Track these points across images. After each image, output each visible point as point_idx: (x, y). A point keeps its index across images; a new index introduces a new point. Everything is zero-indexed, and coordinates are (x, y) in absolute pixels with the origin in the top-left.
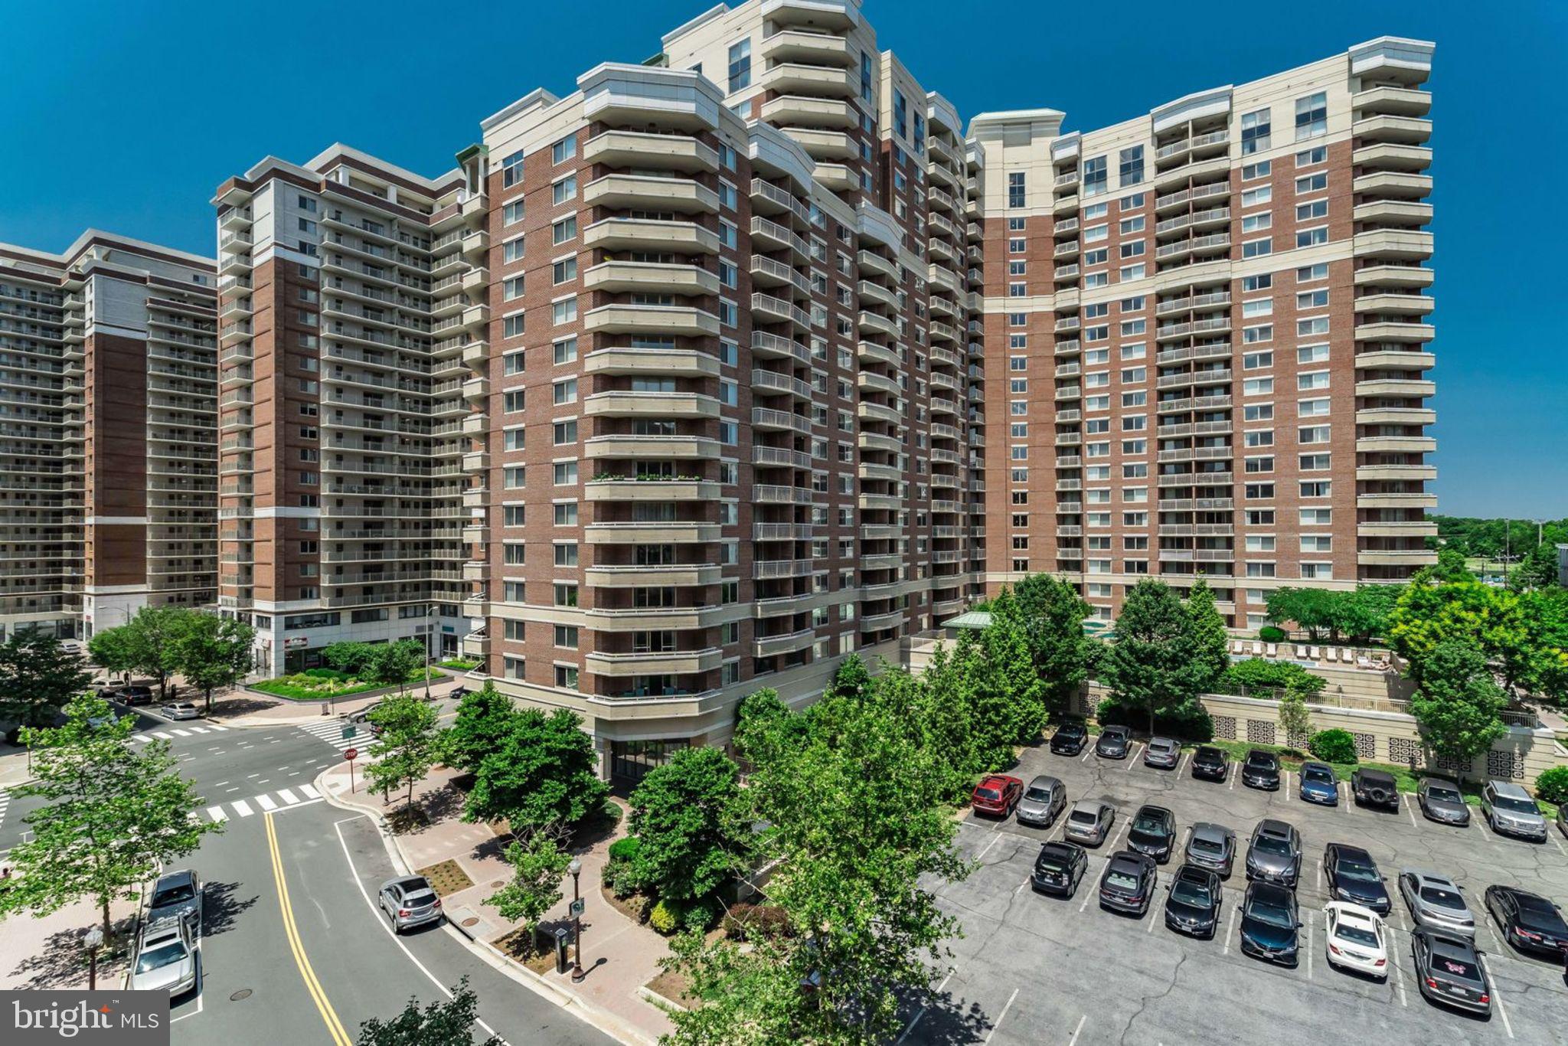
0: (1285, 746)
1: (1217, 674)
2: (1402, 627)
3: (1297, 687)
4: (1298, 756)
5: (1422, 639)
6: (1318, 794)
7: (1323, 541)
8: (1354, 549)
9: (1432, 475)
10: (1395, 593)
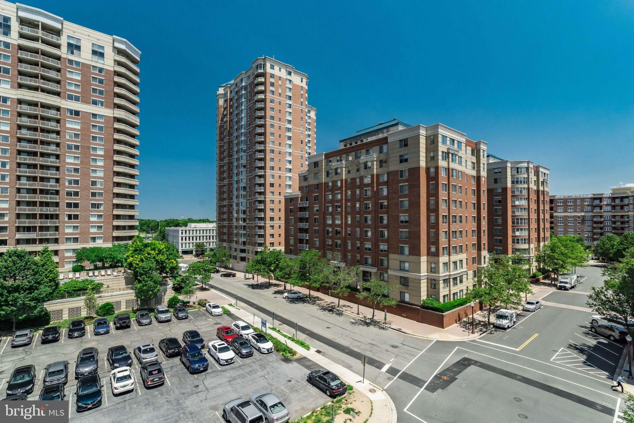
0: (86, 315)
1: (54, 290)
2: (131, 259)
3: (92, 289)
4: (92, 318)
5: (138, 262)
6: (102, 331)
7: (99, 227)
8: (111, 230)
9: (137, 203)
10: (126, 247)
